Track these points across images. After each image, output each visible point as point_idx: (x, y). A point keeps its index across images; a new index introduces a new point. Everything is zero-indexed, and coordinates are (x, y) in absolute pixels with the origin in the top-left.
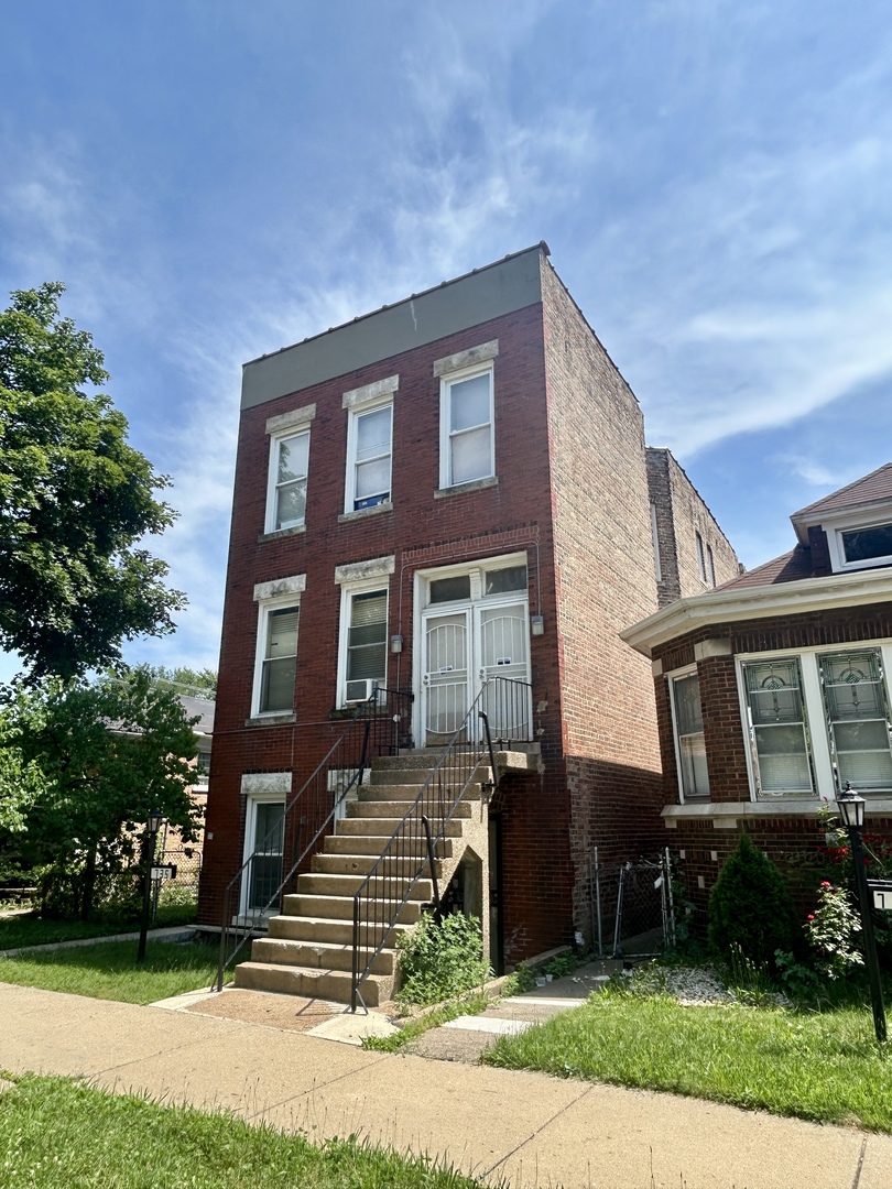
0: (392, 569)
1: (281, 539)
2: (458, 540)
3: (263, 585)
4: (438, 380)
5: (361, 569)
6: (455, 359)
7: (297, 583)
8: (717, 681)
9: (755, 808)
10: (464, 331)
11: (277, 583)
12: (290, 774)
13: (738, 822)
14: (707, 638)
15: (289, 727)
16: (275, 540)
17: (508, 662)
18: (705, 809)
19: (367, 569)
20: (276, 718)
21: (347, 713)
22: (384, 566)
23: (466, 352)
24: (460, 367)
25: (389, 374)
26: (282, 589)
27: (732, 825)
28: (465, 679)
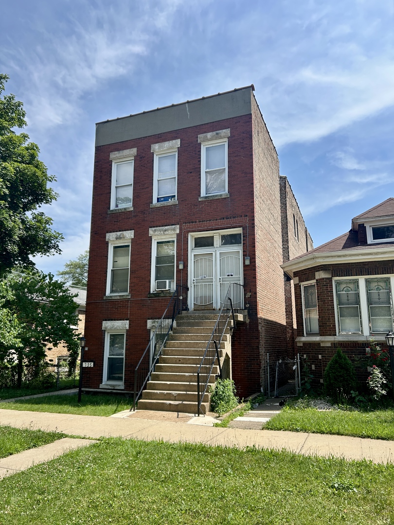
0: (178, 231)
1: (120, 213)
2: (210, 221)
3: (111, 234)
4: (200, 144)
5: (162, 230)
6: (209, 135)
7: (129, 235)
8: (324, 287)
9: (338, 338)
10: (213, 122)
11: (119, 233)
12: (128, 321)
13: (332, 344)
14: (321, 270)
15: (127, 300)
16: (117, 213)
17: (232, 275)
18: (317, 339)
19: (166, 230)
20: (120, 296)
21: (156, 295)
22: (174, 230)
23: (214, 133)
24: (211, 139)
25: (175, 138)
26: (122, 236)
27: (329, 345)
28: (212, 282)
